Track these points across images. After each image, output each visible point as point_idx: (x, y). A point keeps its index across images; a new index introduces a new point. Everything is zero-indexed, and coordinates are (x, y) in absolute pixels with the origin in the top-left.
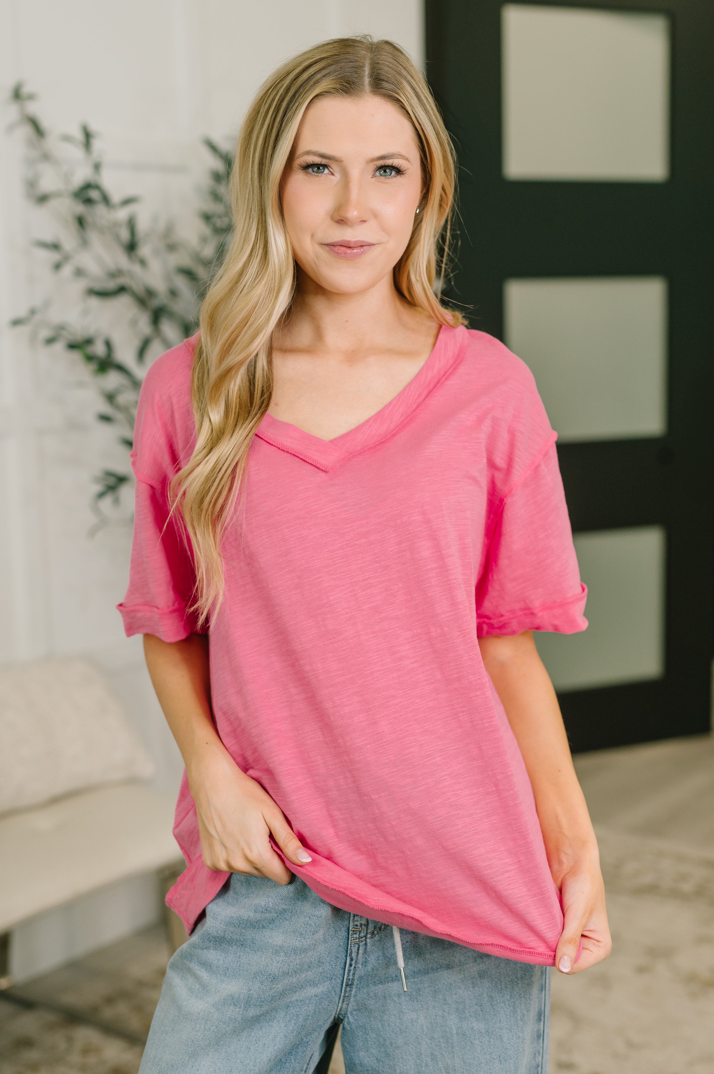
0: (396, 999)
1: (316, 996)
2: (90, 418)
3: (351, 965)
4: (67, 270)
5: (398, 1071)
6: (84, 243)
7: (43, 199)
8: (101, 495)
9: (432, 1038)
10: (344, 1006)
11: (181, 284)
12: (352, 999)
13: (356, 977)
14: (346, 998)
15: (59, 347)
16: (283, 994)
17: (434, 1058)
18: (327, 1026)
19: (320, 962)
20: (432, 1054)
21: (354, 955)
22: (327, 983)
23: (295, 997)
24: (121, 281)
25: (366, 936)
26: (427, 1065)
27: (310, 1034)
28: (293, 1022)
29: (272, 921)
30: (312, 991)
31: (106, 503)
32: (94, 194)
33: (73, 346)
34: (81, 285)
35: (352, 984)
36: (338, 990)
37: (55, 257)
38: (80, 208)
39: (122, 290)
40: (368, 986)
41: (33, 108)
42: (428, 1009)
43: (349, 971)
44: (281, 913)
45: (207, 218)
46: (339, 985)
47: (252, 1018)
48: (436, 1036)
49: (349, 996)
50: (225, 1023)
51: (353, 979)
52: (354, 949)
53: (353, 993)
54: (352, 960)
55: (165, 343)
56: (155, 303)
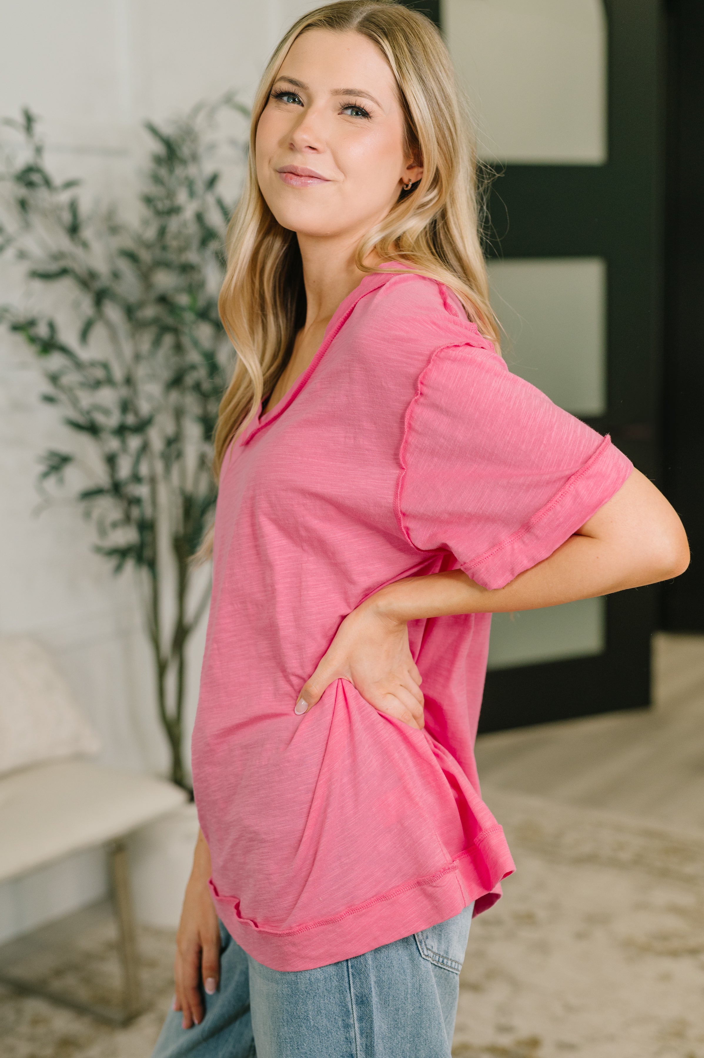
2: (33, 399)
4: (10, 253)
6: (27, 226)
8: (45, 475)
11: (124, 266)
15: (2, 329)
24: (64, 263)
31: (51, 483)
32: (36, 177)
33: (16, 328)
34: (24, 268)
38: (22, 191)
39: (64, 272)
45: (148, 200)
55: (110, 326)
56: (97, 285)
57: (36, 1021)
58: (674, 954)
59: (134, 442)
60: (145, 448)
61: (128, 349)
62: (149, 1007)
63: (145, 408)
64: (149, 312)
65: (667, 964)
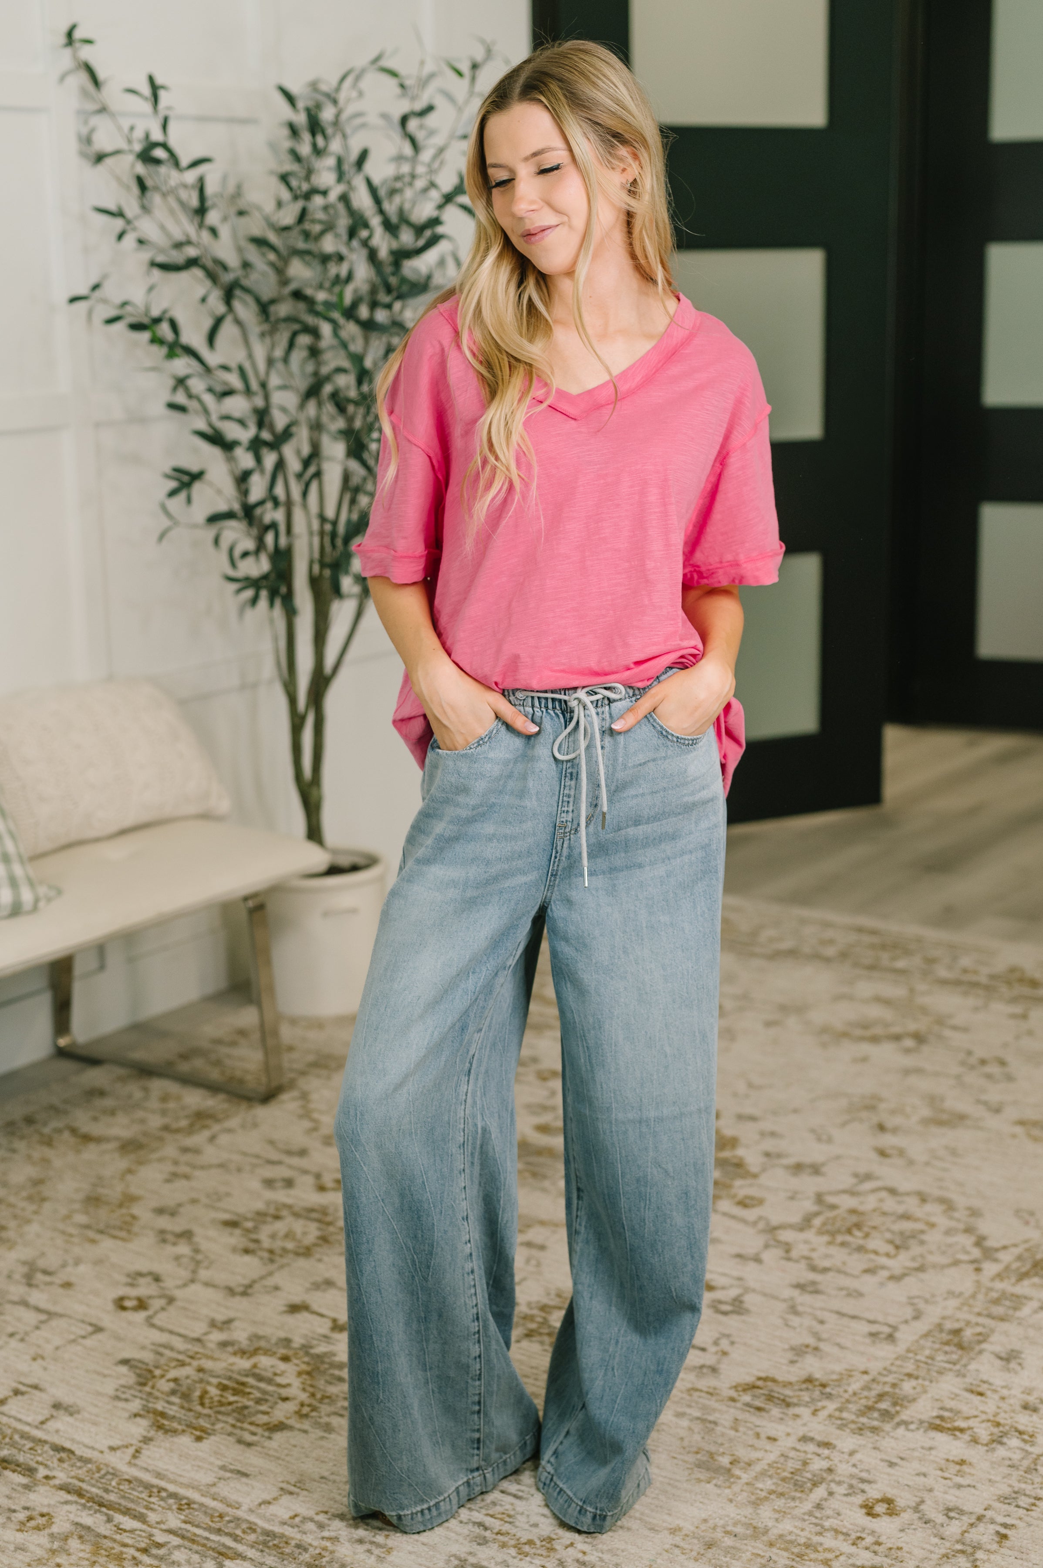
0: (594, 892)
1: (526, 884)
2: (158, 408)
3: (556, 857)
4: (130, 240)
5: (594, 961)
6: (145, 209)
7: (100, 158)
8: (173, 493)
9: (625, 932)
10: (549, 894)
11: (253, 254)
12: (556, 888)
13: (560, 868)
14: (551, 887)
15: (119, 327)
16: (496, 879)
17: (625, 952)
18: (533, 913)
19: (529, 853)
20: (624, 947)
21: (559, 848)
22: (535, 872)
23: (507, 884)
24: (191, 252)
25: (570, 832)
26: (619, 958)
27: (520, 918)
28: (506, 905)
29: (483, 815)
30: (522, 879)
31: (176, 504)
32: (159, 153)
33: (137, 327)
34: (146, 256)
35: (556, 875)
36: (544, 879)
37: (118, 224)
38: (140, 169)
39: (192, 263)
40: (570, 877)
41: (86, 53)
42: (622, 904)
43: (554, 862)
44: (491, 807)
45: (284, 178)
46: (545, 875)
47: (470, 898)
48: (628, 930)
49: (554, 886)
50: (446, 904)
51: (557, 870)
52: (560, 843)
53: (557, 882)
54: (557, 852)
55: (238, 322)
56: (227, 278)
57: (164, 1099)
58: (875, 1040)
59: (270, 459)
60: (280, 465)
61: (260, 352)
62: (291, 1085)
63: (280, 421)
64: (283, 309)
65: (866, 1048)
